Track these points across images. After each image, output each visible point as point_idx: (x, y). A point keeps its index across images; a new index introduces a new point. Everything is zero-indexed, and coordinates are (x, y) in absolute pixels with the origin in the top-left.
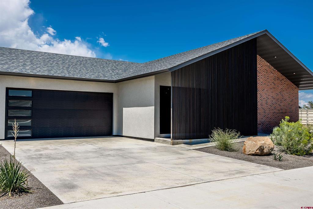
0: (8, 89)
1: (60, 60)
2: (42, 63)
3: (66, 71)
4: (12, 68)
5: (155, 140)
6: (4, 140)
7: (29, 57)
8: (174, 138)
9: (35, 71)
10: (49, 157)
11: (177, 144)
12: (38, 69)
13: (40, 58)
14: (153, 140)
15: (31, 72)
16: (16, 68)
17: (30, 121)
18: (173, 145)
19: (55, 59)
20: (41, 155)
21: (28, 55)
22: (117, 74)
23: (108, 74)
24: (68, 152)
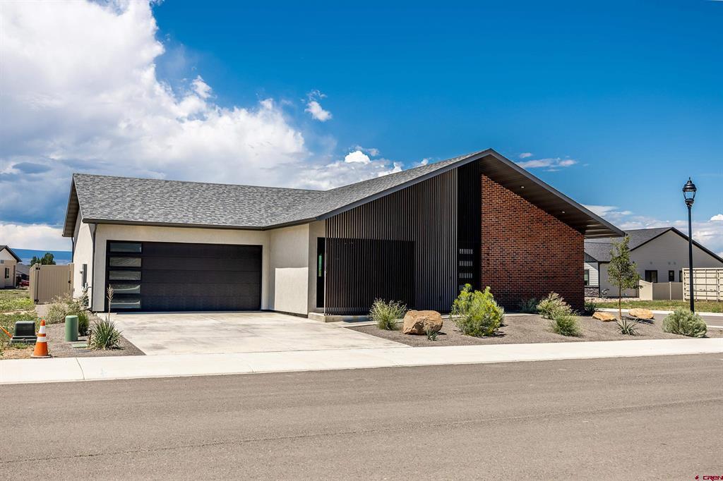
0: (109, 242)
1: (186, 193)
2: (158, 202)
3: (190, 215)
4: (114, 213)
5: (309, 316)
6: (103, 312)
7: (140, 192)
8: (328, 313)
9: (145, 216)
10: (152, 329)
11: (333, 320)
12: (151, 212)
13: (158, 191)
14: (306, 316)
15: (140, 218)
16: (120, 213)
17: (138, 287)
18: (326, 322)
19: (179, 193)
20: (145, 327)
21: (140, 188)
22: (272, 214)
23: (257, 216)
24: (178, 326)
